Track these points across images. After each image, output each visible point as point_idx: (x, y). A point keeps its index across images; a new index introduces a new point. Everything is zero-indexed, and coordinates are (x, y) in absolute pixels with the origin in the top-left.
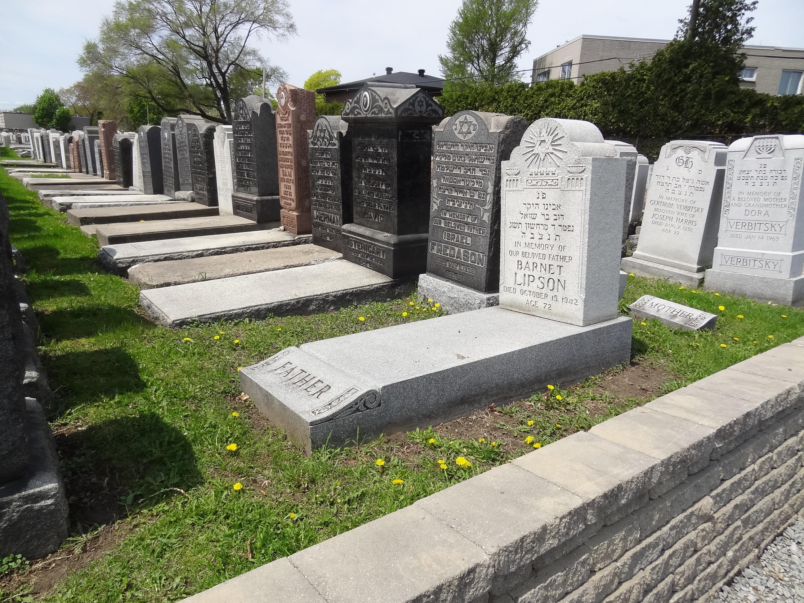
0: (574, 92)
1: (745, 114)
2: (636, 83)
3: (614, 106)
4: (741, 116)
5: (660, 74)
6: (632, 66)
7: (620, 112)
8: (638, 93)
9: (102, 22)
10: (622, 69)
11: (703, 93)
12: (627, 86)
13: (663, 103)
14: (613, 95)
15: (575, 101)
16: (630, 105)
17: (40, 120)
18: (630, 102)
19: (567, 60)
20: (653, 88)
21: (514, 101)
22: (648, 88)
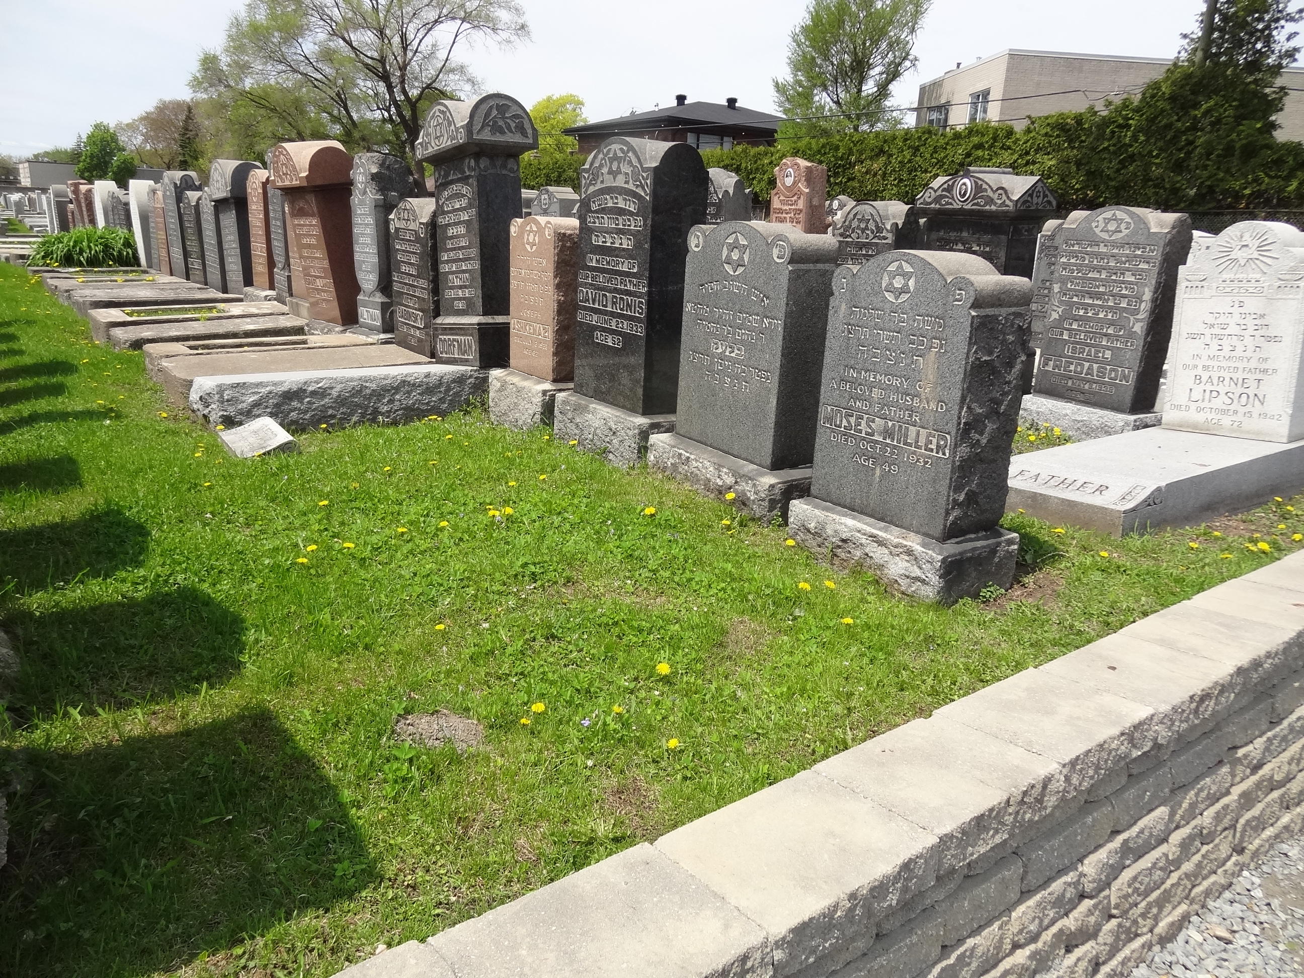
0: (1015, 143)
1: (1288, 179)
2: (1116, 130)
3: (1078, 164)
4: (1282, 183)
5: (1156, 117)
6: (1109, 104)
7: (1089, 173)
8: (1119, 145)
9: (229, 22)
10: (1091, 108)
11: (1221, 147)
12: (1101, 137)
13: (1158, 161)
14: (1079, 149)
15: (1015, 157)
16: (1106, 164)
17: (86, 174)
18: (1105, 159)
19: (980, 87)
20: (1142, 138)
21: (914, 155)
22: (1135, 138)
